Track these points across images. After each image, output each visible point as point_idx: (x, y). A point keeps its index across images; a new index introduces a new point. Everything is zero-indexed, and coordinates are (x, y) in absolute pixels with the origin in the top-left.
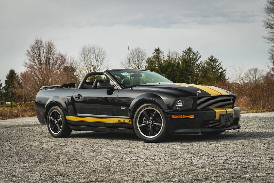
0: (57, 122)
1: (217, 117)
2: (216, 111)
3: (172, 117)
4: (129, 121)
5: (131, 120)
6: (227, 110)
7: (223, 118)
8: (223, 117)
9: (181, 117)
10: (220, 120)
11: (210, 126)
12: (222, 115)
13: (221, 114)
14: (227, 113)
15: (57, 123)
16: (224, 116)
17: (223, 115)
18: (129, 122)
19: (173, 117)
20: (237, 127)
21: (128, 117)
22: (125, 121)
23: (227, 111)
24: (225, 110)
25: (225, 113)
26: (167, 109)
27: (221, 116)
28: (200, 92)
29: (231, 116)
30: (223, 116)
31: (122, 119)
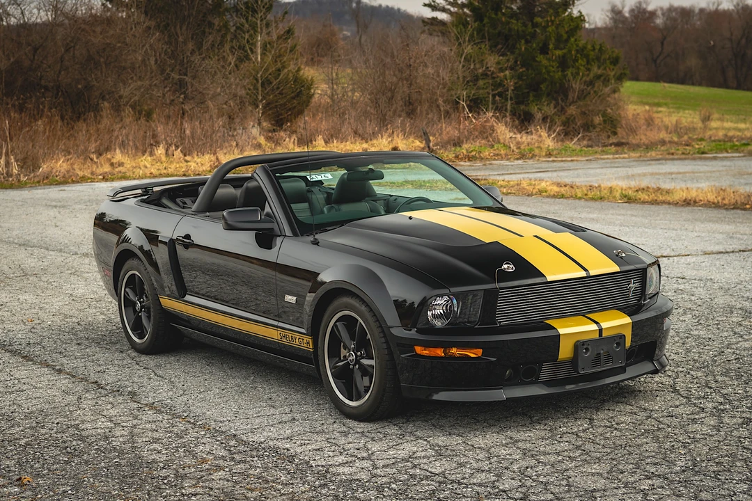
0: (142, 307)
1: (565, 351)
2: (562, 331)
3: (414, 350)
4: (305, 341)
5: (310, 340)
6: (604, 325)
7: (586, 353)
8: (587, 350)
9: (440, 352)
10: (574, 361)
11: (542, 377)
12: (583, 345)
13: (578, 341)
14: (605, 334)
15: (141, 310)
16: (589, 347)
17: (583, 343)
18: (305, 345)
19: (418, 349)
20: (653, 368)
21: (303, 331)
22: (297, 340)
23: (601, 331)
24: (595, 327)
25: (596, 336)
26: (398, 323)
27: (577, 345)
28: (508, 267)
29: (618, 344)
30: (585, 347)
31: (290, 335)
